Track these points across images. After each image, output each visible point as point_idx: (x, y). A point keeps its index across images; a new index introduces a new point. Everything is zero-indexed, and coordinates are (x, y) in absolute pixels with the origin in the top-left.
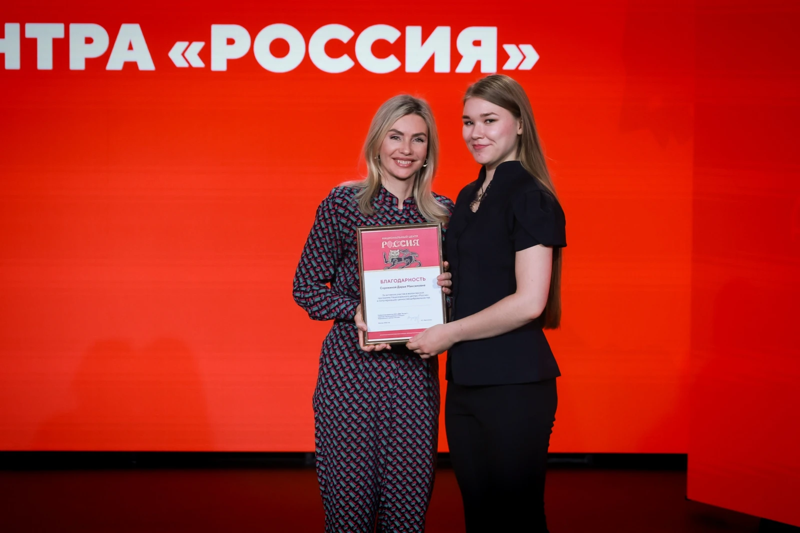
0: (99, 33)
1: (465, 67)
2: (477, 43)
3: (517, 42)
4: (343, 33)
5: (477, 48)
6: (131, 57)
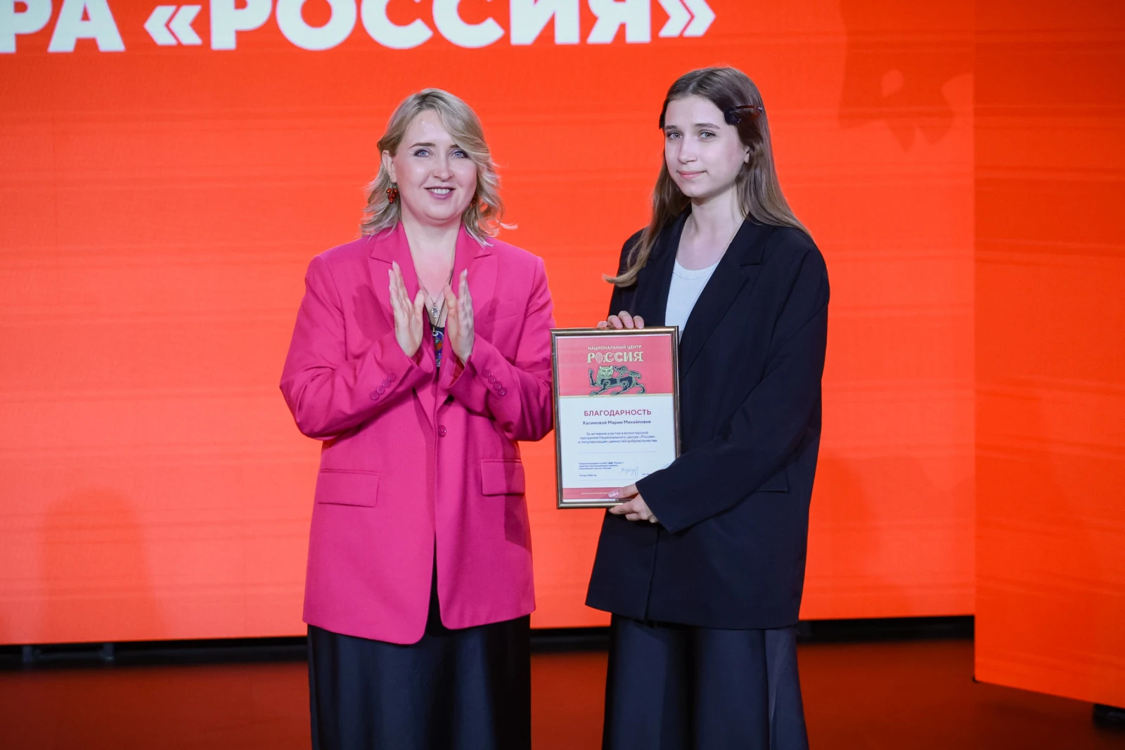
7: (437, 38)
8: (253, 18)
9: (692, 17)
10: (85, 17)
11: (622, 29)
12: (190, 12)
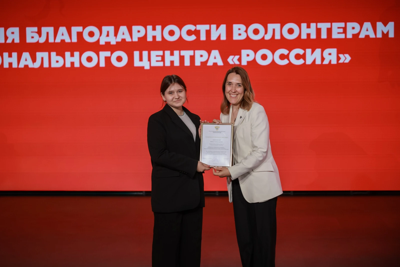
7: (290, 63)
8: (251, 58)
9: (346, 58)
10: (215, 58)
11: (330, 61)
12: (237, 57)
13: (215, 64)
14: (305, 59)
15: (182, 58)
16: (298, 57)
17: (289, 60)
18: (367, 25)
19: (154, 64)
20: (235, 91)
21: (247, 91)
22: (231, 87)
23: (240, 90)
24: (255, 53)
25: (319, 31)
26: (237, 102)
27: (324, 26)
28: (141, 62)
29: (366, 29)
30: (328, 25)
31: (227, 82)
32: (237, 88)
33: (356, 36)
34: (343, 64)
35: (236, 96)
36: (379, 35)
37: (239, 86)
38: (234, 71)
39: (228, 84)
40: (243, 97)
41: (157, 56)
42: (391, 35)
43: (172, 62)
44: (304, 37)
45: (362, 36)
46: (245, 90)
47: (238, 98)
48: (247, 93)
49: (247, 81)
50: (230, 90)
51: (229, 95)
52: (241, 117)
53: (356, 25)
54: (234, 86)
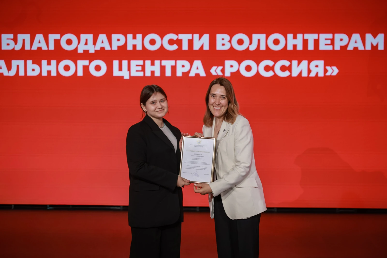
0: (186, 63)
1: (313, 75)
2: (317, 66)
3: (331, 66)
4: (270, 63)
5: (317, 68)
6: (197, 72)
13: (197, 75)
14: (290, 71)
15: (163, 68)
16: (283, 68)
17: (274, 71)
18: (356, 37)
19: (134, 74)
20: (219, 103)
21: (231, 104)
22: (215, 99)
23: (224, 102)
24: (239, 64)
25: (305, 42)
26: (220, 115)
27: (311, 37)
28: (120, 72)
29: (354, 41)
30: (315, 36)
31: (211, 94)
32: (221, 100)
33: (344, 48)
34: (331, 76)
35: (220, 108)
36: (369, 48)
37: (224, 98)
38: (218, 82)
39: (212, 96)
40: (227, 109)
41: (137, 66)
42: (381, 47)
43: (153, 72)
44: (290, 48)
45: (350, 48)
46: (229, 102)
47: (222, 110)
48: (231, 106)
49: (231, 93)
50: (214, 102)
51: (213, 107)
52: (224, 130)
53: (345, 37)
54: (218, 98)
